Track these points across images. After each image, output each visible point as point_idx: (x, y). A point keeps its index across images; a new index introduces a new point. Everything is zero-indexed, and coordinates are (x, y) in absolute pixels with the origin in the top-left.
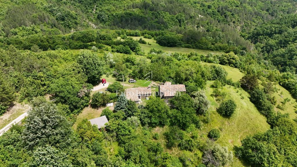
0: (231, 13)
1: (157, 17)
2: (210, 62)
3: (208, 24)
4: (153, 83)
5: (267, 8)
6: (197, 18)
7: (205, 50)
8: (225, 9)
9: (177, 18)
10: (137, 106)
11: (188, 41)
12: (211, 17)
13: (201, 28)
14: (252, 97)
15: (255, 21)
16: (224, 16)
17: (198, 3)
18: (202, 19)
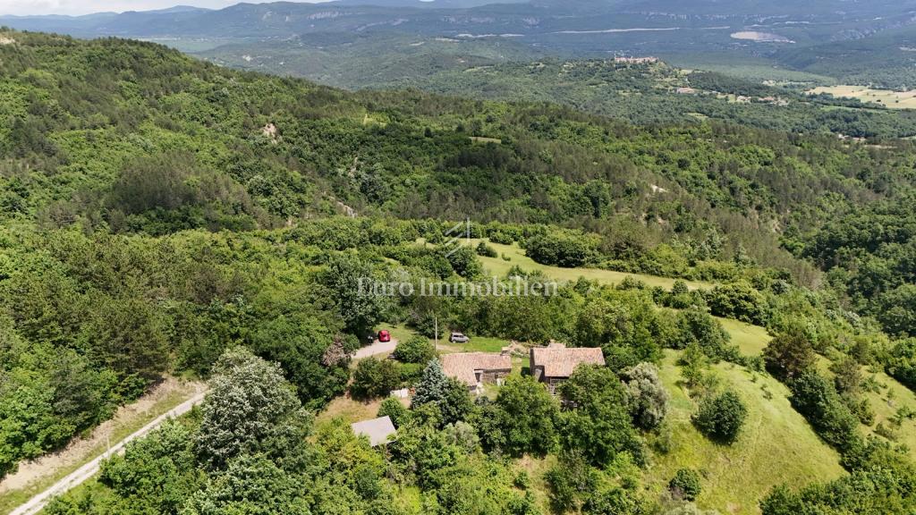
0: (750, 182)
1: (528, 191)
2: (679, 306)
3: (678, 210)
4: (515, 346)
5: (859, 171)
6: (648, 195)
7: (668, 276)
8: (730, 169)
9: (586, 192)
10: (473, 400)
11: (617, 252)
12: (690, 191)
13: (660, 220)
14: (796, 395)
15: (825, 205)
16: (727, 190)
17: (649, 153)
18: (660, 197)
